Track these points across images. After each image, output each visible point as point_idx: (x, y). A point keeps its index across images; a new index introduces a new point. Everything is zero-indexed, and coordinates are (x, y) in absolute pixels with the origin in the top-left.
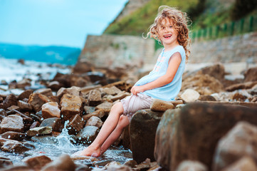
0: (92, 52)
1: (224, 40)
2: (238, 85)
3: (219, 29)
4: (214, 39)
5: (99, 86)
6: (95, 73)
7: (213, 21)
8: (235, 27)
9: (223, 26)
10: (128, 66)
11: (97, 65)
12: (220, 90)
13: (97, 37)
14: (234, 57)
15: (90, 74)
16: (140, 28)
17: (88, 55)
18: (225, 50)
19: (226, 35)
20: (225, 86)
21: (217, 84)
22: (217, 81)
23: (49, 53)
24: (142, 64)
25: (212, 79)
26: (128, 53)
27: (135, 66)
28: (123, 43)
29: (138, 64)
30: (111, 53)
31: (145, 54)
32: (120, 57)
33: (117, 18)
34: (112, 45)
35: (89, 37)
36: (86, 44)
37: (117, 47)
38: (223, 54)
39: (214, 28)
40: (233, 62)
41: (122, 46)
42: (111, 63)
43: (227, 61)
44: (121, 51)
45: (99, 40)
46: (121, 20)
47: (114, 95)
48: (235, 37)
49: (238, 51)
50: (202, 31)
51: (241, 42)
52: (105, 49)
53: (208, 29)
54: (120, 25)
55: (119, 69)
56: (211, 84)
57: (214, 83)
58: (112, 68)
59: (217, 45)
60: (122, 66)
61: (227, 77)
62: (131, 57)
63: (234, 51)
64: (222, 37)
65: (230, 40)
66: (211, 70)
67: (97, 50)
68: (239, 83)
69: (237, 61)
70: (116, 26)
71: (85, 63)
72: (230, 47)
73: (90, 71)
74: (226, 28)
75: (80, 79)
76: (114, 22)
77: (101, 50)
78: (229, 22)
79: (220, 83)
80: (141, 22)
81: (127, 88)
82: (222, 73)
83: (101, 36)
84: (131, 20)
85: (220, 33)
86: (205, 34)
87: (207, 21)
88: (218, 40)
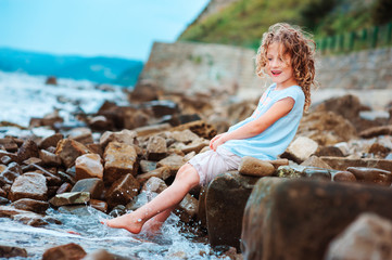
0: (160, 68)
1: (362, 54)
2: (379, 128)
3: (354, 37)
4: (347, 53)
5: (167, 125)
6: (163, 102)
7: (346, 25)
8: (380, 35)
9: (360, 33)
10: (213, 91)
11: (167, 87)
12: (351, 136)
13: (168, 45)
14: (376, 81)
15: (155, 103)
16: (233, 33)
17: (154, 72)
18: (363, 70)
19: (365, 48)
20: (359, 130)
21: (347, 127)
22: (347, 122)
23: (95, 68)
24: (236, 87)
25: (339, 118)
26: (214, 70)
27: (225, 92)
28: (208, 56)
29: (229, 88)
30: (189, 71)
31: (240, 73)
32: (203, 77)
33: (200, 16)
34: (190, 57)
35: (156, 45)
36: (152, 56)
37: (198, 61)
38: (360, 77)
39: (347, 36)
40: (374, 88)
41: (206, 60)
42: (189, 85)
43: (365, 87)
44: (205, 68)
45: (171, 49)
46: (205, 20)
47: (187, 143)
48: (378, 50)
49: (383, 72)
50: (329, 40)
51: (388, 59)
52: (180, 64)
53: (338, 37)
54: (203, 27)
55: (200, 95)
56: (337, 127)
57: (342, 125)
58: (189, 93)
59: (351, 62)
60: (204, 91)
61: (364, 115)
62: (219, 78)
63: (376, 71)
64: (359, 49)
65: (371, 54)
66: (339, 103)
67: (168, 65)
68: (381, 125)
69: (382, 88)
70: (197, 30)
71: (149, 86)
72: (370, 66)
73: (156, 99)
74: (365, 36)
75: (139, 113)
76: (195, 22)
77: (174, 65)
78: (370, 27)
79: (351, 125)
80: (235, 24)
81: (208, 131)
82: (355, 108)
83: (174, 45)
84: (220, 21)
85: (356, 44)
86: (333, 45)
87: (337, 25)
88: (353, 54)
